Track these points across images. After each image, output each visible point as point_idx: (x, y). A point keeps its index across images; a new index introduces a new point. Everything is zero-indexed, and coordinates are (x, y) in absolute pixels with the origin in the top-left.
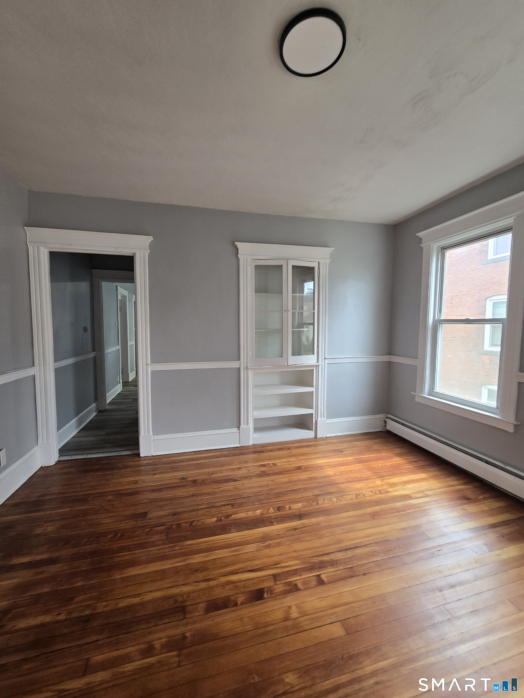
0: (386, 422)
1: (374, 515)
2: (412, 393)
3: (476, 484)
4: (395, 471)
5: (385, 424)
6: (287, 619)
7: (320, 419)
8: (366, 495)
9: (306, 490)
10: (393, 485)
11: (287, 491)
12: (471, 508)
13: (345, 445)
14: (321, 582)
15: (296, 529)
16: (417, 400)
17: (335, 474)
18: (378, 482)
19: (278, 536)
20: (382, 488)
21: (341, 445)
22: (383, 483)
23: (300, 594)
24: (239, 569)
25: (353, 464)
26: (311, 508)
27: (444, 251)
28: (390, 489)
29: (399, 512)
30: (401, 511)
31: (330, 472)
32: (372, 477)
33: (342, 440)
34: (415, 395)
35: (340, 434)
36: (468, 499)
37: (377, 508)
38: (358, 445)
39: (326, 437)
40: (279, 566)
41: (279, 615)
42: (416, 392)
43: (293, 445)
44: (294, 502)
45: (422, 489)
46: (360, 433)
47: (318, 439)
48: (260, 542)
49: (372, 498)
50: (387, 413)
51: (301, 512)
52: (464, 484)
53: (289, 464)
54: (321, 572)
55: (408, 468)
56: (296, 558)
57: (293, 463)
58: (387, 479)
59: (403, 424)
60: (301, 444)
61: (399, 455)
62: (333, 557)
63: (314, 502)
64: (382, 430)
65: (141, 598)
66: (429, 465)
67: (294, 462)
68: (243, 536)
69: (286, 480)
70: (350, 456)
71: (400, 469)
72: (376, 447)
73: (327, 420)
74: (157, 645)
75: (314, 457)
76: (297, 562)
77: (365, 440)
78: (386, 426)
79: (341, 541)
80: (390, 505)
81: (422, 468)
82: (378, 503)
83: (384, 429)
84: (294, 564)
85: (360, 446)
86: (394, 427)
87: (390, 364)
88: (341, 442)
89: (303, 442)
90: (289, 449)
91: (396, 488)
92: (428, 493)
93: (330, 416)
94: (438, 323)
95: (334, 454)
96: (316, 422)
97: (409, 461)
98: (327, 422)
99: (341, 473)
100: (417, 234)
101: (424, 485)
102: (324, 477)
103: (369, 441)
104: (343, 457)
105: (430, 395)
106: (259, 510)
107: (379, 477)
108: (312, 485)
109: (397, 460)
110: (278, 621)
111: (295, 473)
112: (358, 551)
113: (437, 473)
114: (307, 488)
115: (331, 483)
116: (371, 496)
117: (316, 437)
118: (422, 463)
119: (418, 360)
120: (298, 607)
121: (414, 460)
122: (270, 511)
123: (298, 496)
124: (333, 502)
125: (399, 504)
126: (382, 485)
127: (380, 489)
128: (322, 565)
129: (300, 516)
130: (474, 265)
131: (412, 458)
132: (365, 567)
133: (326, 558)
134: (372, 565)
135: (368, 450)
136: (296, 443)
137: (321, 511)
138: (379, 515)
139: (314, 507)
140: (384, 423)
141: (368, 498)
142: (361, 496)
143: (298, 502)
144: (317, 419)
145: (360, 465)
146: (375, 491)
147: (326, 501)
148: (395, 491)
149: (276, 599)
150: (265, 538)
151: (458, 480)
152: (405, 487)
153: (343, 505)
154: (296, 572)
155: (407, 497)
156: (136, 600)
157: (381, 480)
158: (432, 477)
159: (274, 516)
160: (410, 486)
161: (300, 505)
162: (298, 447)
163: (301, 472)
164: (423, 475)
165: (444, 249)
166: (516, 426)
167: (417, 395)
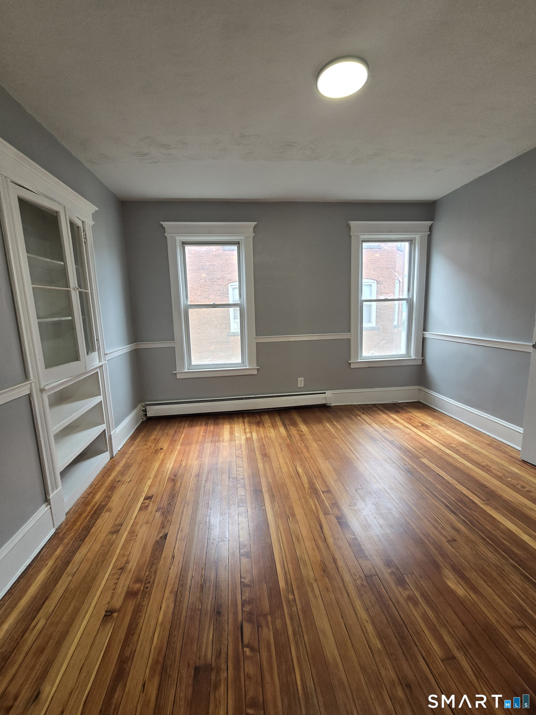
0: (145, 411)
2: (173, 372)
5: (144, 413)
7: (112, 432)
16: (179, 377)
27: (184, 246)
34: (176, 373)
42: (176, 371)
46: (134, 430)
50: (146, 402)
59: (166, 404)
65: (366, 623)
73: (116, 430)
74: (405, 594)
77: (150, 433)
78: (146, 414)
83: (143, 419)
86: (153, 411)
92: (247, 431)
94: (189, 308)
96: (110, 437)
98: (117, 432)
100: (161, 223)
103: (155, 432)
105: (188, 370)
117: (112, 457)
119: (175, 342)
144: (110, 433)
156: (370, 628)
165: (184, 243)
166: (258, 369)
167: (178, 372)
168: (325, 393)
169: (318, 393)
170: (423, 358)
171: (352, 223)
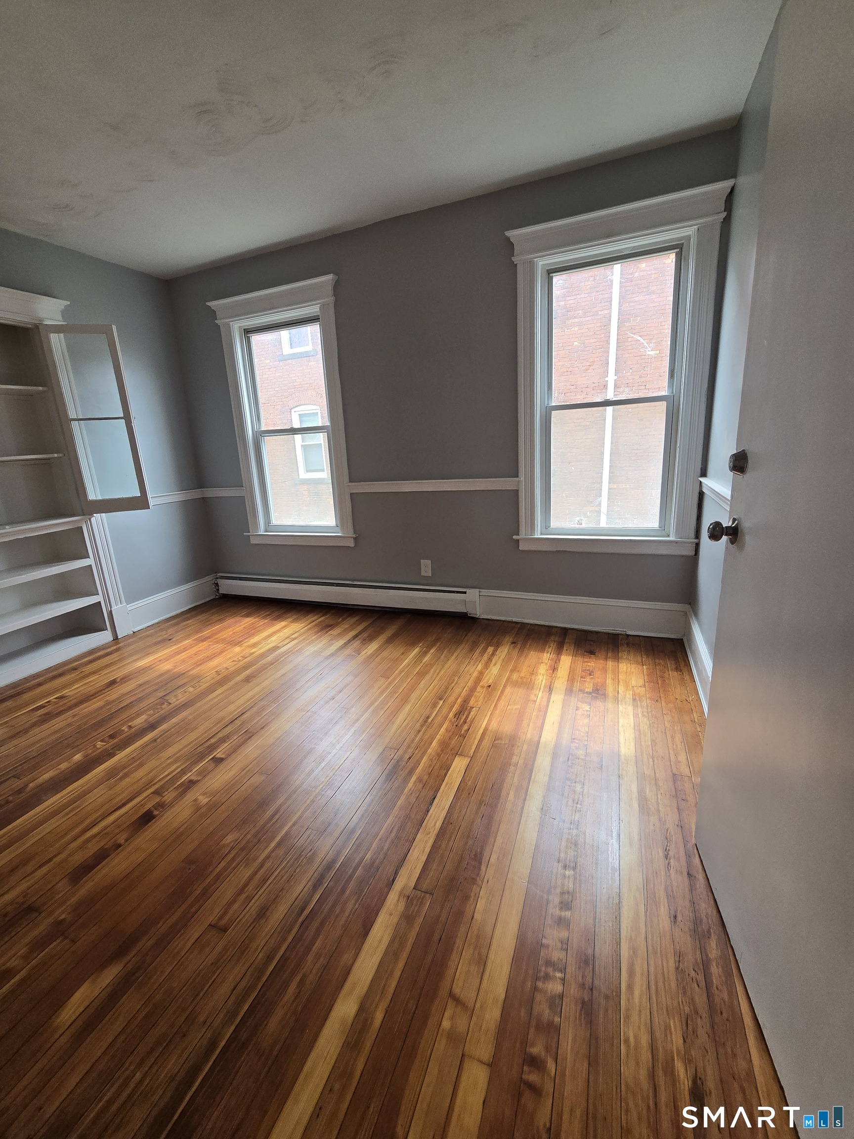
0: (217, 585)
1: (247, 680)
2: (244, 534)
3: (333, 611)
4: (251, 632)
5: (217, 588)
6: (198, 809)
7: (116, 607)
8: (228, 667)
9: (141, 699)
10: (254, 645)
11: (111, 714)
12: (335, 632)
13: (171, 631)
14: (218, 761)
15: (155, 740)
16: (253, 541)
17: (175, 666)
18: (237, 649)
19: (134, 760)
20: (245, 652)
21: (164, 632)
22: (243, 648)
23: (200, 784)
24: (97, 819)
25: (194, 646)
26: (163, 711)
27: (248, 335)
28: (254, 650)
29: (272, 664)
30: (274, 663)
31: (166, 666)
32: (227, 648)
33: (162, 627)
34: (249, 536)
35: (156, 621)
36: (330, 626)
37: (248, 672)
38: (190, 624)
39: (134, 632)
40: (155, 781)
41: (187, 813)
42: (249, 532)
43: (80, 662)
44: (133, 719)
45: (286, 636)
46: (185, 610)
47: (120, 640)
48: (109, 780)
49: (237, 666)
50: (216, 573)
51: (149, 723)
52: (323, 616)
53: (90, 686)
54: (215, 754)
55: (265, 623)
56: (175, 761)
57: (95, 682)
58: (246, 642)
59: (241, 579)
60: (93, 655)
61: (247, 616)
62: (220, 735)
63: (163, 704)
64: (214, 597)
66: (285, 613)
67: (97, 681)
68: (74, 790)
69: (100, 703)
70: (185, 640)
71: (256, 628)
72: (215, 618)
73: (128, 606)
75: (130, 661)
76: (179, 764)
77: (196, 615)
78: (218, 590)
79: (223, 718)
80: (260, 663)
81: (278, 618)
82: (246, 667)
83: (217, 595)
84: (176, 768)
85: (193, 625)
86: (231, 587)
87: (204, 501)
88: (162, 630)
89: (97, 652)
90: (76, 669)
91: (260, 646)
92: (294, 636)
93: (131, 599)
94: (260, 435)
95: (160, 647)
96: (110, 614)
97: (262, 617)
98: (129, 609)
99: (183, 661)
100: (208, 304)
101: (287, 632)
102: (161, 675)
103: (203, 615)
104: (175, 644)
105: (266, 532)
106: (76, 755)
107: (236, 645)
108: (147, 691)
109: (248, 621)
110: (188, 818)
111: (109, 691)
112: (245, 716)
113: (295, 617)
114: (142, 697)
115: (176, 677)
116: (236, 665)
117: (116, 638)
118: (276, 614)
119: (244, 488)
120: (204, 794)
121: (267, 613)
122: (98, 746)
123: (135, 709)
124: (190, 692)
125: (269, 659)
126: (243, 650)
127: (242, 655)
128: (213, 748)
129: (152, 727)
130: (269, 361)
131: (264, 613)
132: (260, 723)
133: (213, 741)
134: (266, 717)
135: (207, 624)
136: (83, 659)
137: (180, 707)
138: (254, 677)
139: (166, 708)
140: (215, 586)
141: (232, 669)
142: (223, 671)
143: (138, 715)
144: (111, 608)
145: (205, 643)
146: (238, 659)
147: (180, 696)
148: (260, 649)
149: (173, 806)
150: (111, 774)
151: (317, 614)
152: (269, 641)
153: (205, 689)
154: (183, 772)
155: (275, 648)
157: (239, 646)
158: (292, 622)
159: (111, 747)
160: (273, 638)
161: (144, 717)
162: (91, 662)
163: (119, 686)
164: (283, 623)
165: (248, 332)
166: (355, 539)
167: (252, 534)
168: (465, 593)
169: (453, 592)
170: (696, 541)
171: (513, 234)
